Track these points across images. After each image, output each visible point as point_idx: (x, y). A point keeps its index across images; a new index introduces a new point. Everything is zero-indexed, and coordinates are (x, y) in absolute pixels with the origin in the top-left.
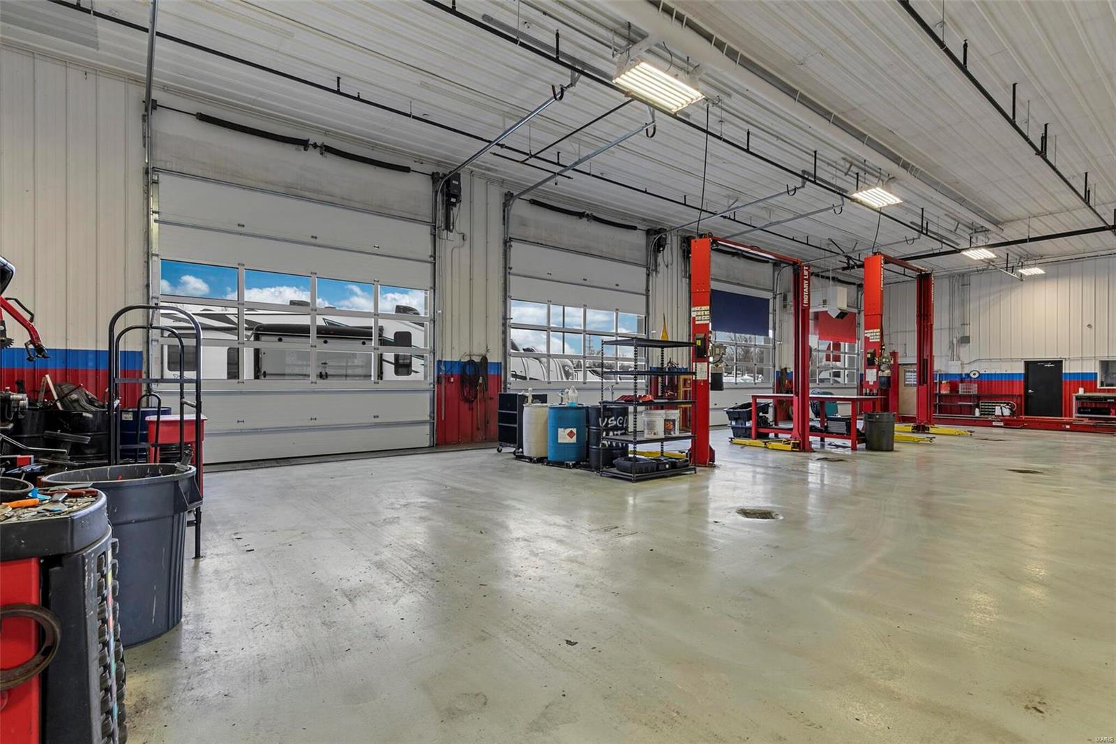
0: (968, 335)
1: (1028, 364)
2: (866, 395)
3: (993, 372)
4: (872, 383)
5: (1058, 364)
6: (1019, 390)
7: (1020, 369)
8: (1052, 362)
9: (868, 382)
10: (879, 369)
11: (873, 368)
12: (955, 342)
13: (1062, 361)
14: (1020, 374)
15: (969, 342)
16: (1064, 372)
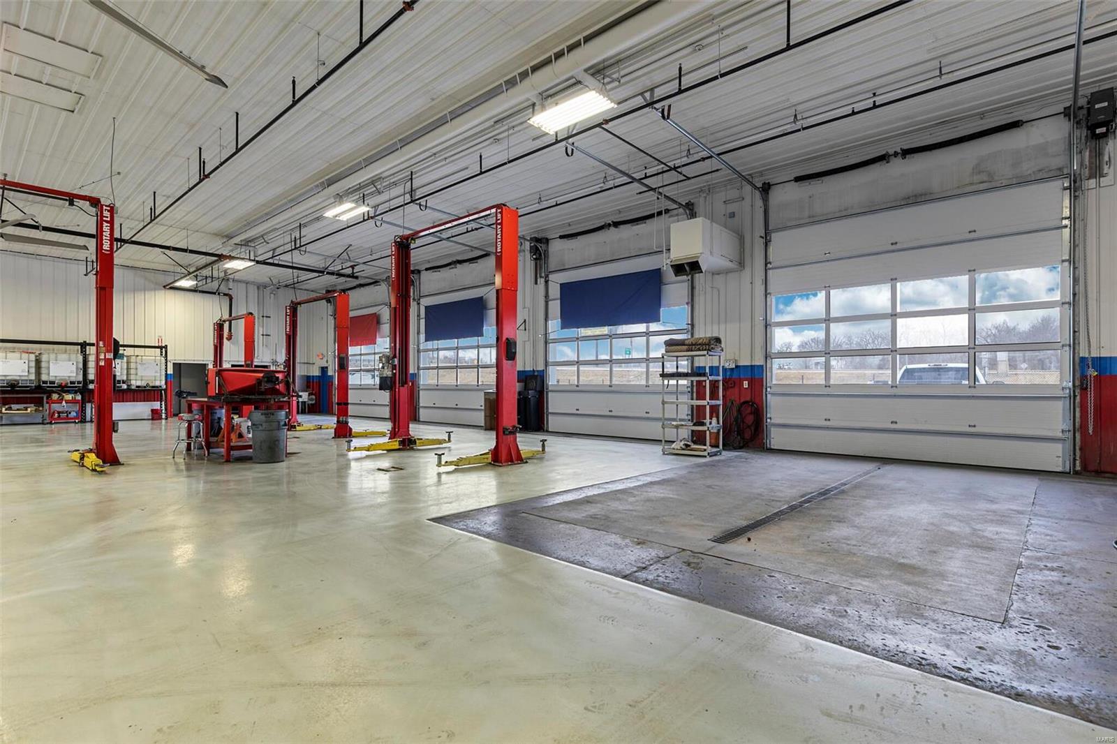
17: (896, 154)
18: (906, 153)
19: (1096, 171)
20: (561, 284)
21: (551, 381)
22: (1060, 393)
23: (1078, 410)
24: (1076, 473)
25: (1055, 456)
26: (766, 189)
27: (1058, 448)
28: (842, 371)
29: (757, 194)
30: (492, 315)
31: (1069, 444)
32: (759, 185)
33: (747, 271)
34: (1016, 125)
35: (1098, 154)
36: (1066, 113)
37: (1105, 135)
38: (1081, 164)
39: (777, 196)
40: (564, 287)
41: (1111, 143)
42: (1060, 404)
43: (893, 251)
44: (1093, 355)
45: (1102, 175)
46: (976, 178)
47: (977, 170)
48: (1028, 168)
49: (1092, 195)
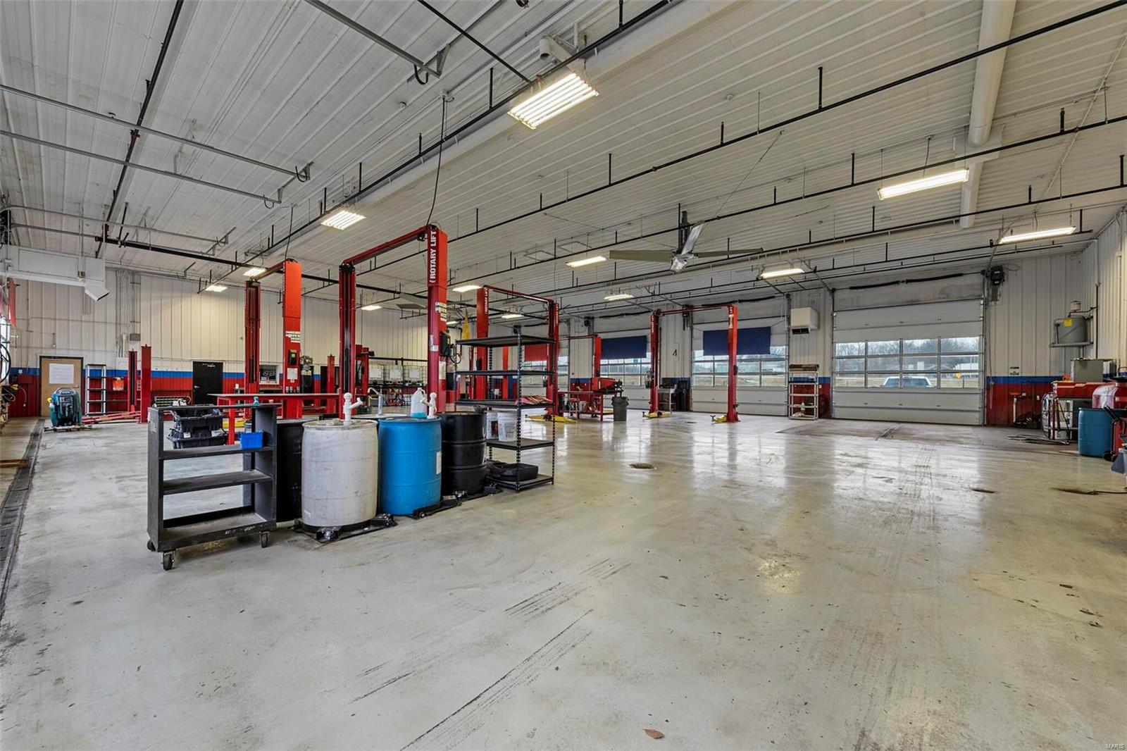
0: (138, 333)
1: (196, 364)
2: (289, 392)
3: (165, 370)
4: (294, 382)
5: (219, 365)
6: (189, 386)
7: (189, 368)
8: (215, 364)
9: (290, 380)
10: (301, 368)
11: (294, 368)
12: (124, 338)
13: (222, 363)
14: (190, 372)
15: (140, 340)
16: (224, 371)
17: (903, 282)
18: (908, 281)
19: (995, 298)
20: (704, 332)
21: (694, 384)
22: (978, 392)
23: (986, 399)
24: (985, 425)
25: (976, 418)
26: (833, 291)
27: (977, 415)
28: (874, 381)
29: (828, 293)
30: (649, 346)
31: (982, 414)
32: (831, 288)
33: (821, 330)
34: (960, 275)
35: (995, 291)
36: (983, 272)
37: (998, 284)
38: (988, 295)
39: (838, 295)
40: (706, 333)
41: (1001, 287)
42: (978, 396)
43: (901, 326)
44: (993, 375)
45: (997, 300)
46: (941, 296)
47: (942, 292)
48: (964, 294)
49: (993, 308)
